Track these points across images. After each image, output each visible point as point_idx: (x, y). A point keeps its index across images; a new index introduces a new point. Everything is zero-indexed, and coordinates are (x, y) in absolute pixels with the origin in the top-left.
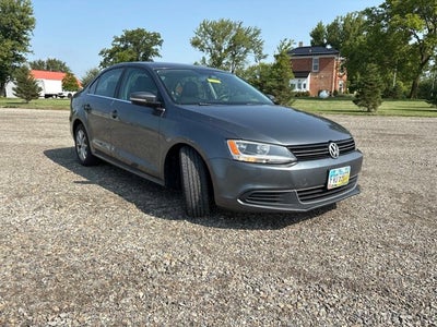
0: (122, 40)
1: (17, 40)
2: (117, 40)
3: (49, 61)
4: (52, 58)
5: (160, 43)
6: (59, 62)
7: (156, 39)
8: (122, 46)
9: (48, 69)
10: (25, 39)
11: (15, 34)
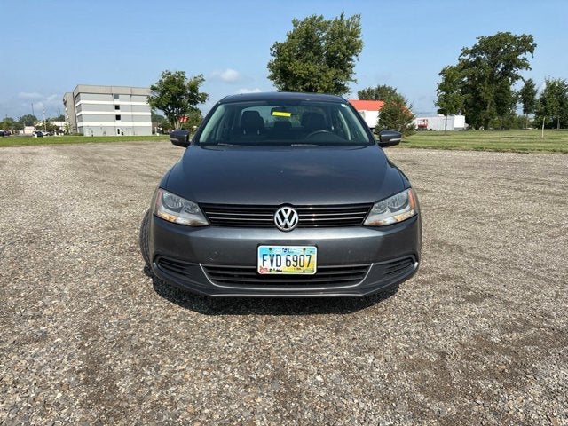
0: (473, 52)
1: (342, 68)
2: (466, 52)
3: (379, 89)
4: (382, 85)
5: (531, 50)
6: (390, 89)
7: (526, 44)
8: (473, 59)
9: (376, 98)
10: (349, 66)
11: (340, 62)
